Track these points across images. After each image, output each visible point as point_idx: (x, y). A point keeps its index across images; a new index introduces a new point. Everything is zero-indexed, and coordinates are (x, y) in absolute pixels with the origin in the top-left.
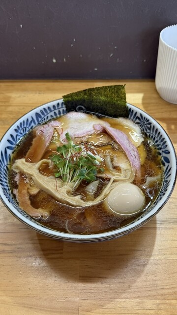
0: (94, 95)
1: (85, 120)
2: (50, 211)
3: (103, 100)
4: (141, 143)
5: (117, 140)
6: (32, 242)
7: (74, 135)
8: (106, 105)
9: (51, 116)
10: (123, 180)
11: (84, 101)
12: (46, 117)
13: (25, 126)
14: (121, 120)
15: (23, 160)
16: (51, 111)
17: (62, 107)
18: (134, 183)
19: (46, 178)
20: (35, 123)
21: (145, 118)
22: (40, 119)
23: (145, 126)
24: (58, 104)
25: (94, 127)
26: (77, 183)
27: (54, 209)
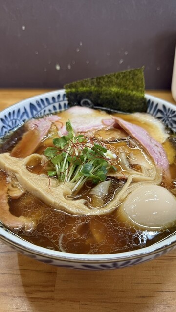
0: (104, 85)
1: (91, 115)
2: (37, 221)
3: (114, 91)
4: (167, 140)
5: (134, 135)
6: (11, 272)
7: (78, 129)
8: (118, 97)
9: (50, 110)
10: (146, 181)
11: (91, 93)
12: (42, 111)
13: (15, 117)
14: (137, 115)
15: (7, 154)
16: (49, 104)
17: (63, 100)
18: (162, 185)
19: (35, 176)
20: (28, 116)
21: (169, 109)
22: (35, 112)
23: (170, 119)
24: (59, 96)
25: (102, 122)
26: (78, 183)
27: (43, 218)
